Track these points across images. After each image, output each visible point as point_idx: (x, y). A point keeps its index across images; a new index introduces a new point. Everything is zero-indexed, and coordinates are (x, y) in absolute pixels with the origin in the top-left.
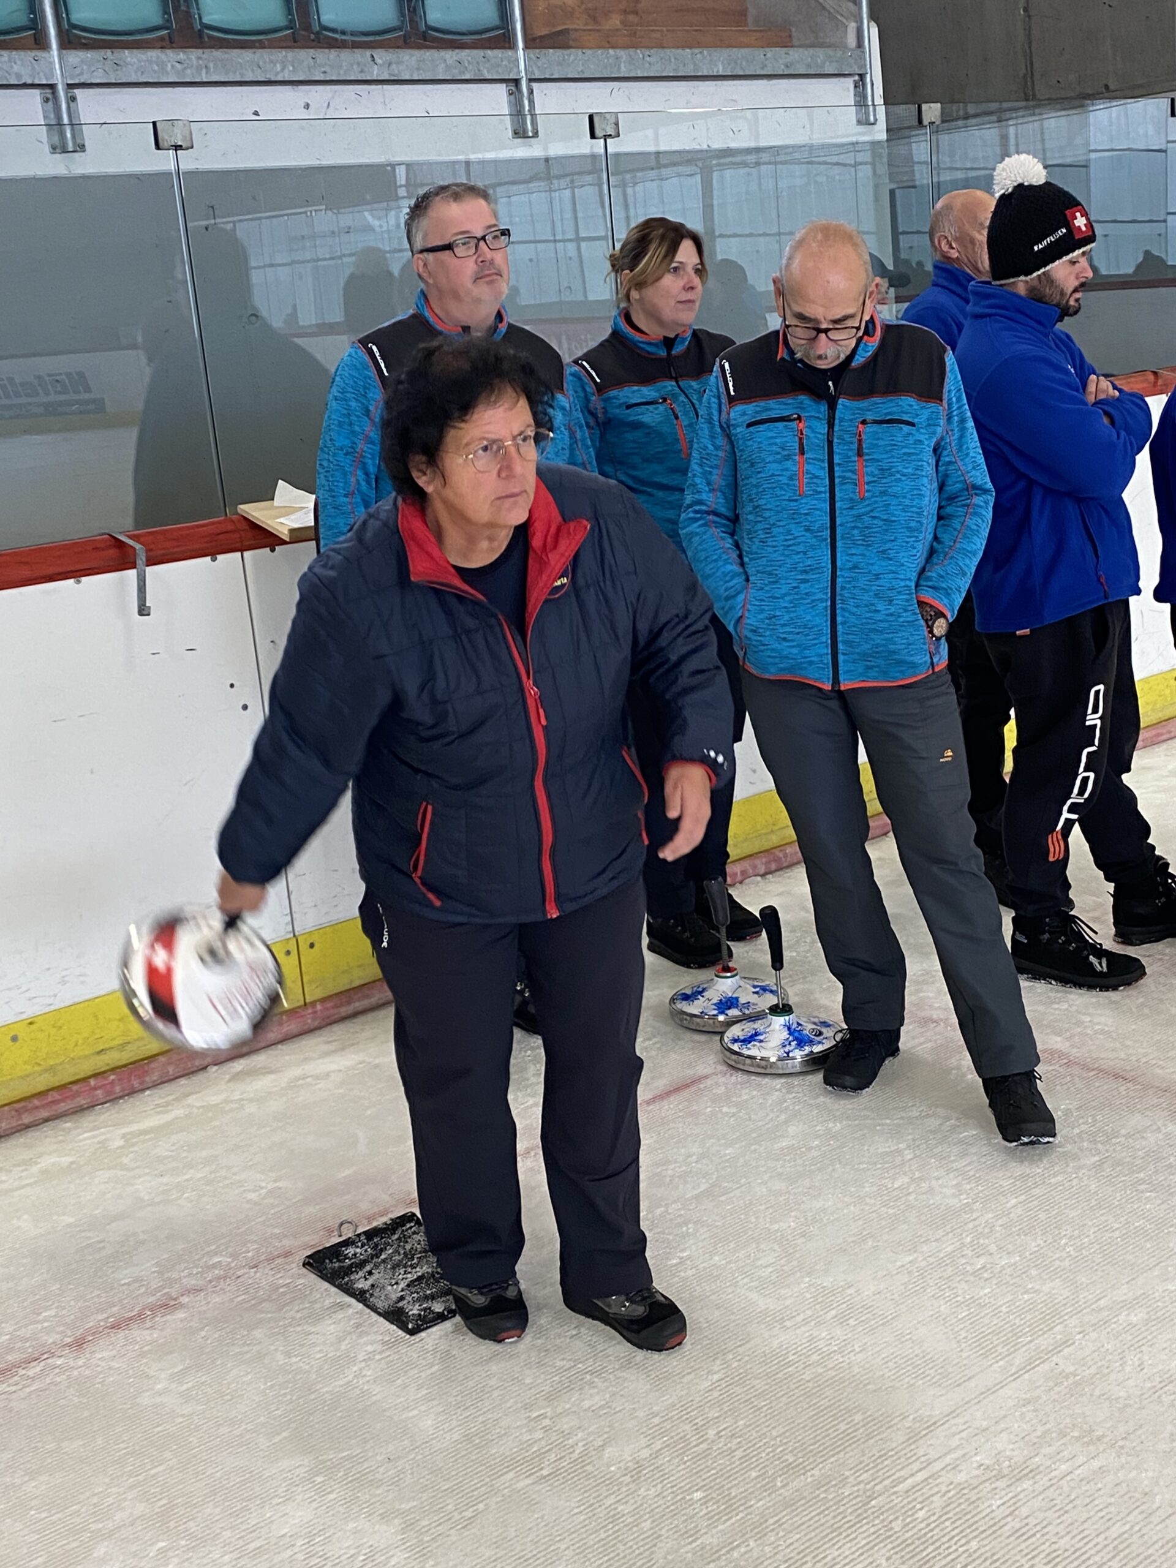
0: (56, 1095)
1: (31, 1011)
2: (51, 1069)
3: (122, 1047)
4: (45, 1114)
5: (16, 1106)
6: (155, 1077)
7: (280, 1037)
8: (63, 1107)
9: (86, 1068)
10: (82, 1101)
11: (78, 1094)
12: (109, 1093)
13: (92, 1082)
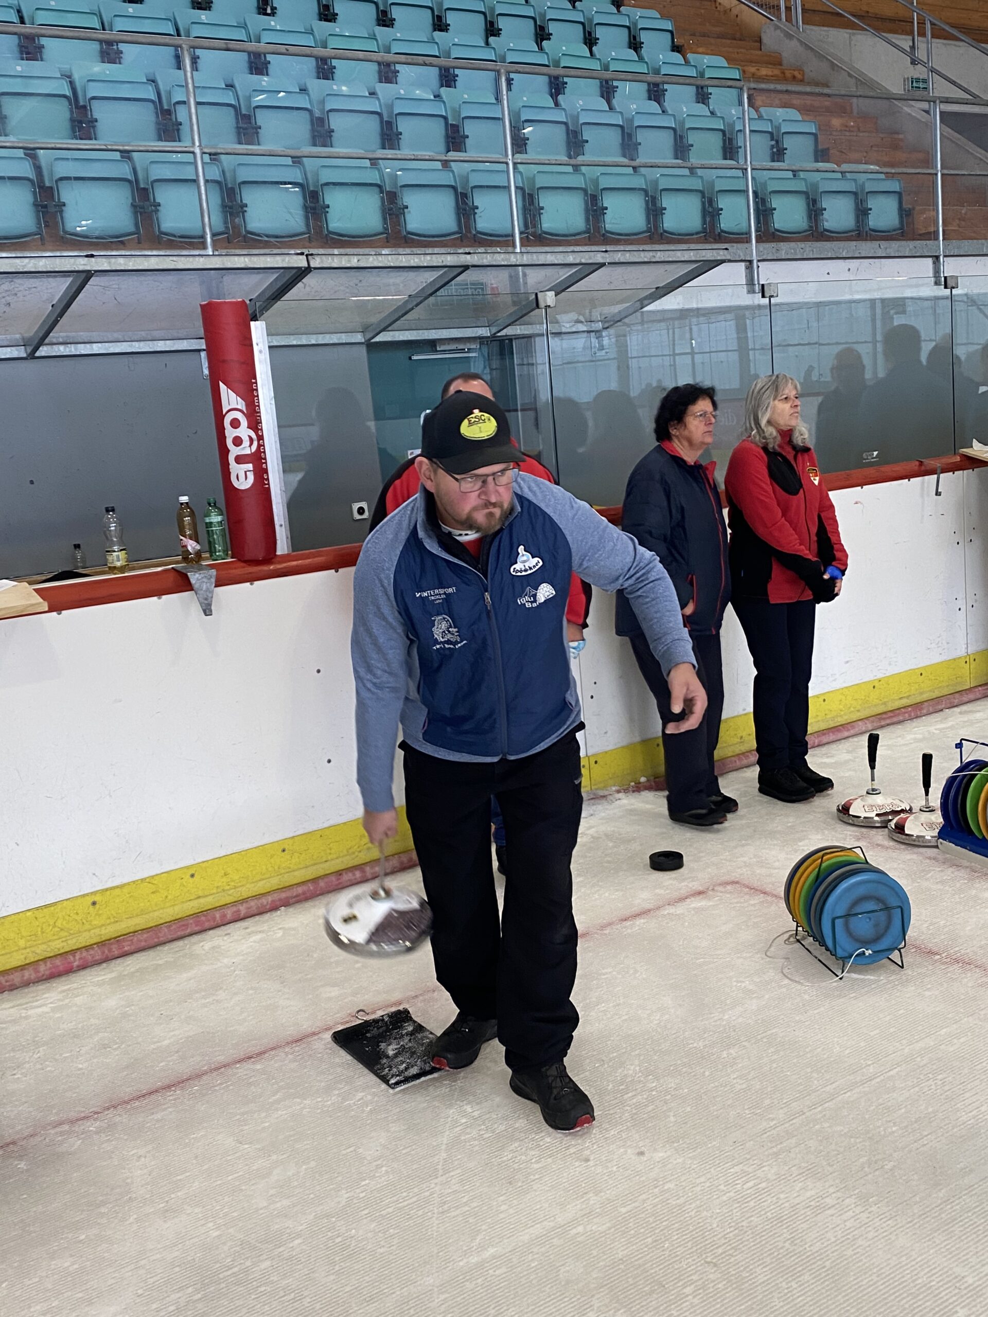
0: (890, 714)
1: (880, 676)
2: (885, 703)
3: (908, 697)
4: (888, 721)
5: (878, 717)
6: (925, 711)
7: (967, 700)
8: (895, 719)
9: (898, 704)
10: (901, 718)
11: (899, 714)
12: (910, 716)
13: (903, 710)
